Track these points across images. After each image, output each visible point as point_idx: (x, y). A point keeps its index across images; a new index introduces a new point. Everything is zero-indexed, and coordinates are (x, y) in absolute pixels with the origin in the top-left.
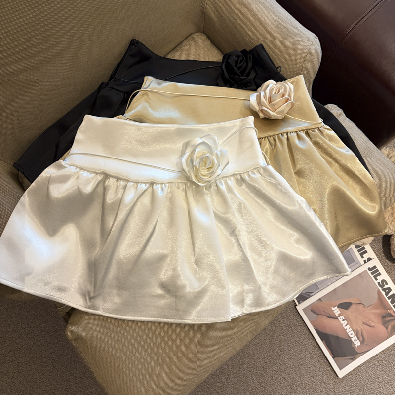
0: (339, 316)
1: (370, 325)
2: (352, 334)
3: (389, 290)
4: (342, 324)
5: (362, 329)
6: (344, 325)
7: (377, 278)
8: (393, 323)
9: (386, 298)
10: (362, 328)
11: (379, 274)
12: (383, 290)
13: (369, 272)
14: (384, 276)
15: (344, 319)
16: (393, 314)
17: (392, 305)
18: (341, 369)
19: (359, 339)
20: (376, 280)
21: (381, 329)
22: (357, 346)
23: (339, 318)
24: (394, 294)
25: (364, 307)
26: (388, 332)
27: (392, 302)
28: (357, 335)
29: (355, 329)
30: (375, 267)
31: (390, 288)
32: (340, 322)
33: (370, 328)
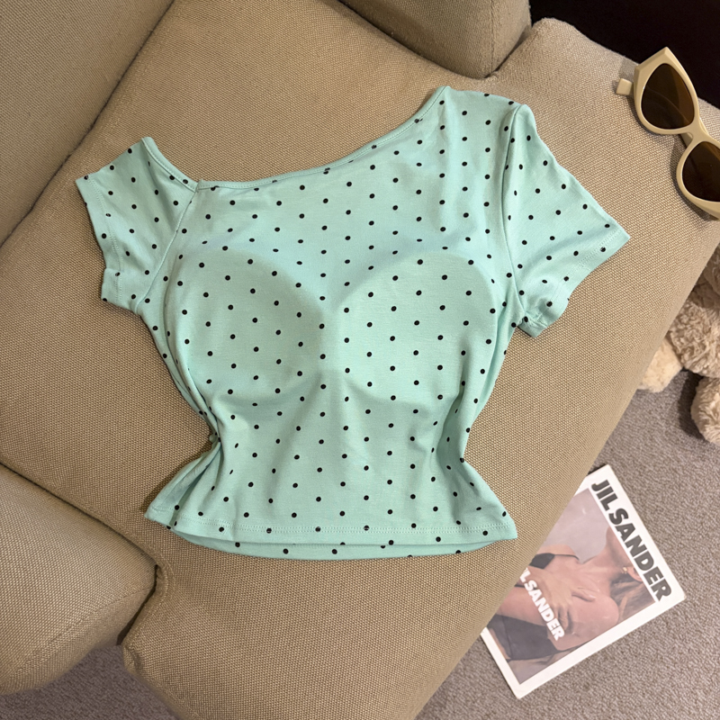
0: (527, 582)
1: (586, 597)
2: (548, 616)
3: (631, 528)
4: (531, 597)
5: (569, 606)
6: (534, 599)
7: (610, 505)
8: (632, 593)
9: (623, 544)
10: (570, 602)
11: (614, 497)
12: (618, 529)
13: (594, 494)
14: (623, 501)
15: (536, 586)
16: (634, 576)
17: (632, 559)
18: (521, 681)
19: (561, 625)
20: (607, 508)
21: (607, 603)
22: (556, 638)
23: (526, 585)
24: (638, 537)
25: (577, 563)
26: (620, 610)
27: (633, 553)
28: (559, 616)
29: (555, 605)
30: (606, 483)
31: (631, 525)
32: (527, 591)
33: (585, 603)
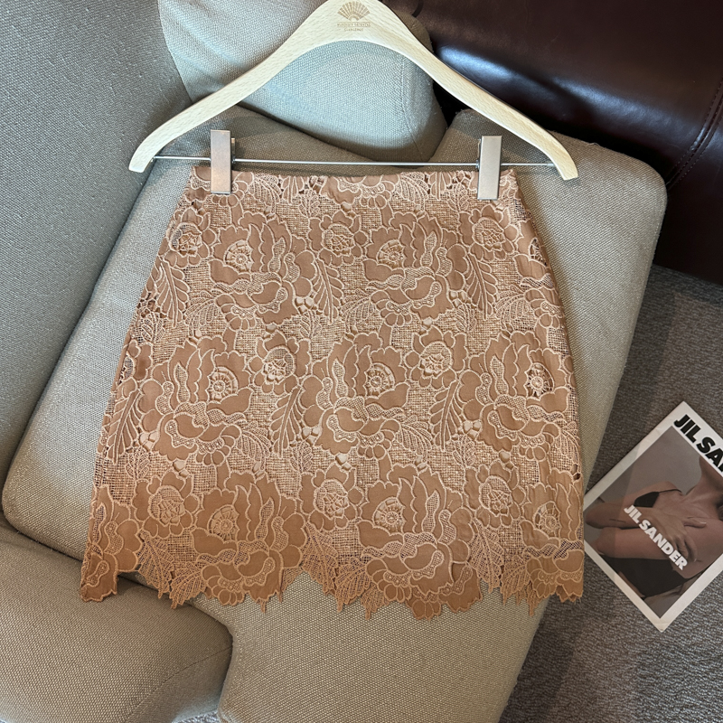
0: (641, 522)
1: (696, 524)
2: (668, 549)
3: (720, 453)
4: (648, 535)
5: (685, 536)
6: (652, 537)
7: (695, 436)
9: (716, 469)
10: (685, 533)
11: (697, 429)
12: (708, 456)
13: (678, 430)
14: (706, 431)
15: (649, 524)
18: (660, 615)
19: (682, 555)
20: (693, 440)
21: (717, 526)
22: (681, 568)
23: (640, 525)
25: (681, 495)
28: (678, 547)
29: (672, 538)
30: (686, 418)
31: (719, 450)
32: (643, 531)
33: (697, 530)
